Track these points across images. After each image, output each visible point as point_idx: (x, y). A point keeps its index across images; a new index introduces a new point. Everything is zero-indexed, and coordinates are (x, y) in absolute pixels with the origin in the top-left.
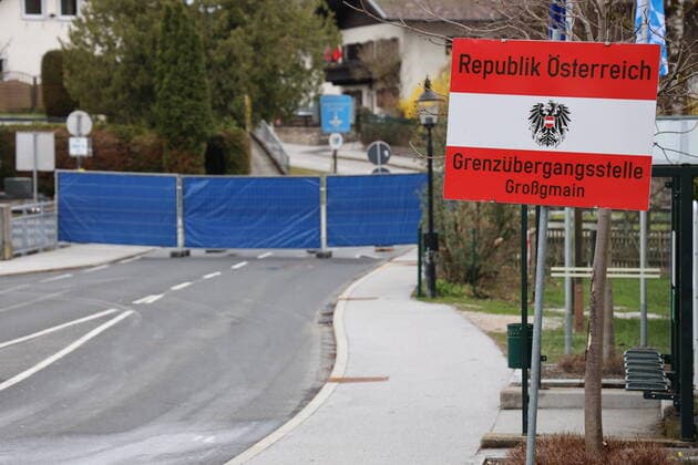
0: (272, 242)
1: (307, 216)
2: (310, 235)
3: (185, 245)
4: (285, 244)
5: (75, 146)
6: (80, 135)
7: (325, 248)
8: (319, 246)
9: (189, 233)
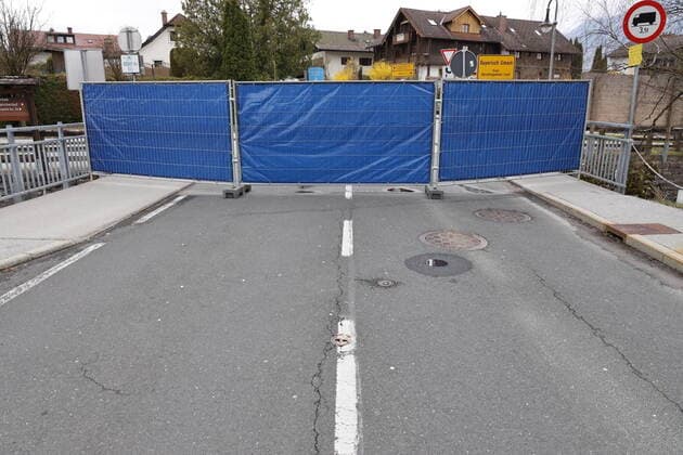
0: (362, 174)
1: (413, 139)
2: (416, 165)
3: (243, 180)
4: (377, 178)
5: (126, 64)
6: (132, 52)
7: (436, 185)
8: (428, 181)
9: (249, 163)
